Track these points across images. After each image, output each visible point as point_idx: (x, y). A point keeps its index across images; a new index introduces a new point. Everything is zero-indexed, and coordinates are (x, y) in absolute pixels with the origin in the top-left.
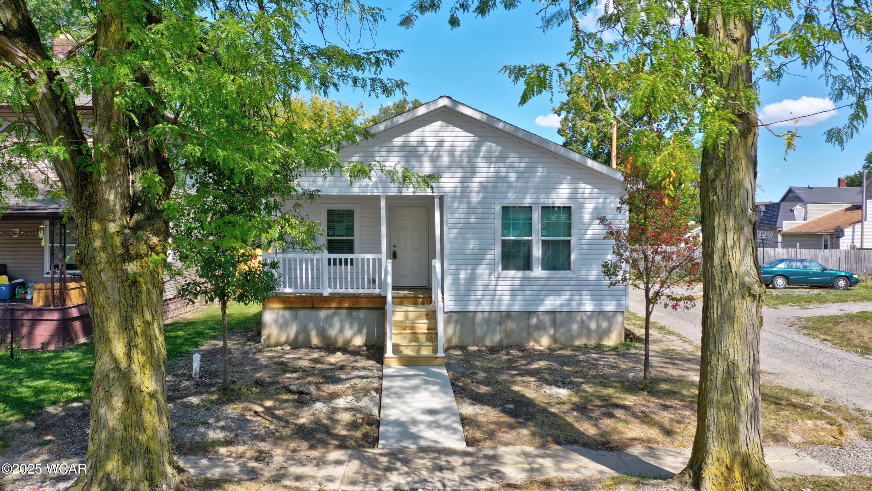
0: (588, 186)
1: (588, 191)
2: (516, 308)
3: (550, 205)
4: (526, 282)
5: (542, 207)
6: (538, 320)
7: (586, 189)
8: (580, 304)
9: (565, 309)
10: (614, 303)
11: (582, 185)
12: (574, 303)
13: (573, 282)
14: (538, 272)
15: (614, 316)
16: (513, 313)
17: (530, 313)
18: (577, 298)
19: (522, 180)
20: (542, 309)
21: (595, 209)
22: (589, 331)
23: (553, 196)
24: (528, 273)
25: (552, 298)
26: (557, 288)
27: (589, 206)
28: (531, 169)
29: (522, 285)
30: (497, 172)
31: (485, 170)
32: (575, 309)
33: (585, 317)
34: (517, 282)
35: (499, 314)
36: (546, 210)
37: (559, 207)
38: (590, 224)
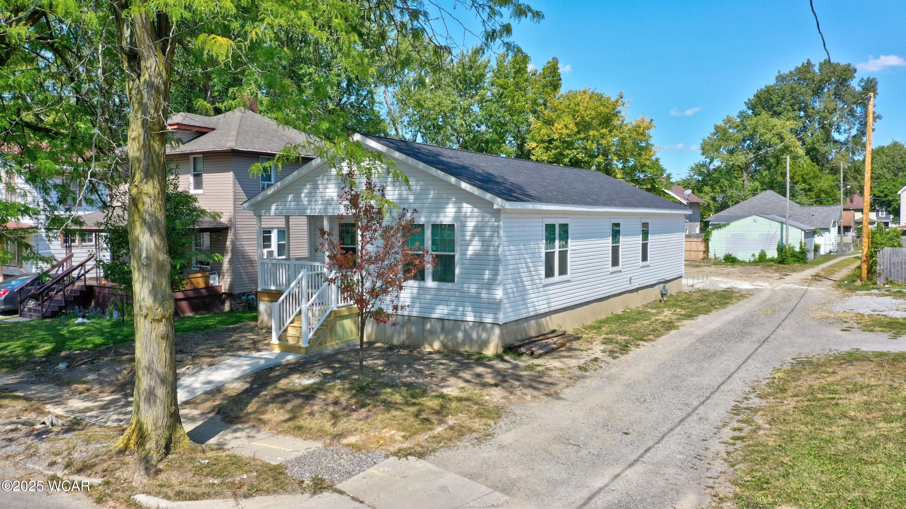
0: (469, 206)
1: (469, 210)
2: (415, 314)
3: (439, 223)
4: (421, 292)
5: (432, 225)
6: (432, 326)
7: (467, 208)
8: (464, 315)
9: (452, 318)
10: (491, 316)
11: (465, 205)
12: (458, 313)
13: (457, 294)
14: (430, 283)
15: (492, 328)
16: (412, 318)
17: (425, 319)
18: (461, 309)
19: (418, 201)
20: (434, 316)
21: (476, 227)
22: (471, 340)
23: (442, 215)
24: (422, 283)
25: (441, 307)
26: (445, 298)
27: (471, 224)
28: (424, 192)
29: (418, 294)
30: (400, 195)
31: (391, 193)
32: (459, 318)
33: (467, 327)
34: (415, 291)
35: (402, 317)
36: (436, 227)
37: (445, 225)
38: (471, 241)
